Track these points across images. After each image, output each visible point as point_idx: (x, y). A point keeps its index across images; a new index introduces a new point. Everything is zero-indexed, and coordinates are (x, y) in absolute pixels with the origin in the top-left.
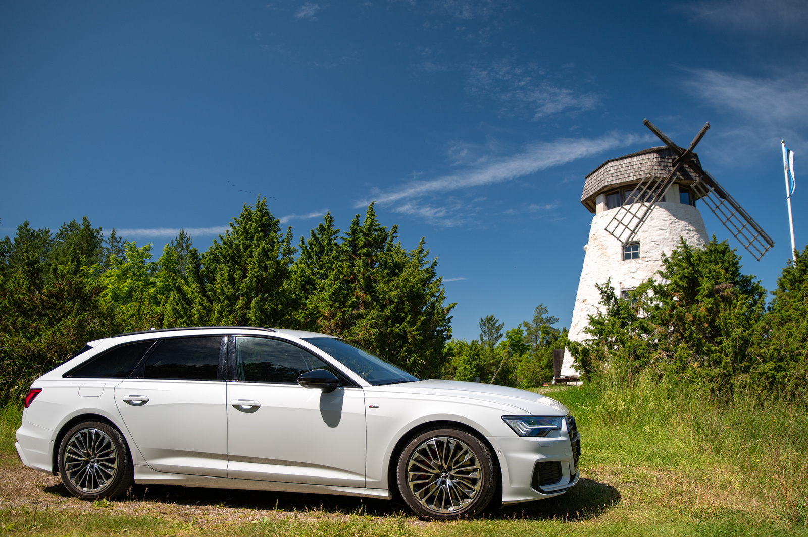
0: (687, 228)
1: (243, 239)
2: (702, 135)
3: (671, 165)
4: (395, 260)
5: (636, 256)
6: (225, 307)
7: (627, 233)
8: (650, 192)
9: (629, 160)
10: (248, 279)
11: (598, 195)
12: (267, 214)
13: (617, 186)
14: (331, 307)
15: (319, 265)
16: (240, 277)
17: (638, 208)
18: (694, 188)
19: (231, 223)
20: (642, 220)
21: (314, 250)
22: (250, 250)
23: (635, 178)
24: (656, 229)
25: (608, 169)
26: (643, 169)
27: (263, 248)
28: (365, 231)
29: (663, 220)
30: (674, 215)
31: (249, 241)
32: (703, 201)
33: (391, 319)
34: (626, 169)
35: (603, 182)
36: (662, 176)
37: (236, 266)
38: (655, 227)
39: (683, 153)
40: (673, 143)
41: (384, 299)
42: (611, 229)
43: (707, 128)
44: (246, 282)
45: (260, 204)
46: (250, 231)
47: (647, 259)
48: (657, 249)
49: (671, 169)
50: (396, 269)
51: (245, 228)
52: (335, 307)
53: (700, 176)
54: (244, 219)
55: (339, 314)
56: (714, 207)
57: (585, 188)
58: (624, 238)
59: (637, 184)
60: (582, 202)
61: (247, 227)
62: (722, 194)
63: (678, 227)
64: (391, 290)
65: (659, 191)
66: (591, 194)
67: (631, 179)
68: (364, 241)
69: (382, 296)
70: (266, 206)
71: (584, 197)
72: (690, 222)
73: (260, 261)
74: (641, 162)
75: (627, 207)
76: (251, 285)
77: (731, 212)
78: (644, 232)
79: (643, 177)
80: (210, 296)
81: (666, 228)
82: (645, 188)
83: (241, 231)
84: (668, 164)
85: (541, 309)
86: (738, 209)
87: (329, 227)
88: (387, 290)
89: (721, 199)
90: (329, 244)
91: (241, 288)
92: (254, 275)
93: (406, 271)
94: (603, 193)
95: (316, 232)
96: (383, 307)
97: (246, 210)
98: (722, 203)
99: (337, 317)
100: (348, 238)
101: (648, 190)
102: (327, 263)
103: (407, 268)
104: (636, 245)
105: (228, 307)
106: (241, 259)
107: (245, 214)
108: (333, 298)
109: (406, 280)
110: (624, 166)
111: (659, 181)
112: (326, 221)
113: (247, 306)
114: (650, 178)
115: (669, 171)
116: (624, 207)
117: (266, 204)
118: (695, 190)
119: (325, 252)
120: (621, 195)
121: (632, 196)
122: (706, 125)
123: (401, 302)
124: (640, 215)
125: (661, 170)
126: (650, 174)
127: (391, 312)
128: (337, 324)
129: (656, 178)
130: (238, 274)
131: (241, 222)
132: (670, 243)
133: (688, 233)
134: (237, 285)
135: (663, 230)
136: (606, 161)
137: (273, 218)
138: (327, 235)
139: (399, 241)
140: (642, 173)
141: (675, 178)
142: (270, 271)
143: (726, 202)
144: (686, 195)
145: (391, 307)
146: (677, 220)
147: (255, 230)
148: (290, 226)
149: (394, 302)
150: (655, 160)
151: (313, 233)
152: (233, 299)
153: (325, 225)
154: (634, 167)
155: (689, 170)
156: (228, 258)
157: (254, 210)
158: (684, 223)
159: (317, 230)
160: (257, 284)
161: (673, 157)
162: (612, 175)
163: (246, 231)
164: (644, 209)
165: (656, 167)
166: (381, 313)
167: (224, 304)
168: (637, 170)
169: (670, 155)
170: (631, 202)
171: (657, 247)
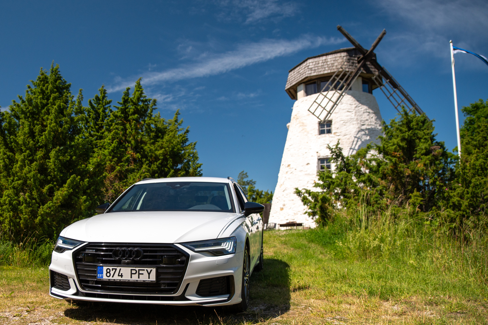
0: (368, 111)
1: (40, 99)
2: (380, 39)
3: (356, 62)
4: (158, 126)
5: (329, 132)
6: (27, 157)
7: (325, 113)
8: (342, 82)
9: (324, 58)
10: (46, 132)
11: (299, 85)
12: (60, 78)
13: (314, 78)
14: (111, 161)
15: (96, 128)
16: (39, 130)
17: (333, 95)
18: (374, 80)
19: (29, 85)
20: (335, 104)
21: (91, 116)
22: (47, 109)
23: (329, 71)
24: (344, 111)
25: (308, 65)
26: (335, 64)
27: (59, 106)
28: (134, 101)
29: (350, 104)
30: (358, 101)
31: (46, 101)
32: (381, 90)
33: (157, 173)
34: (322, 64)
35: (304, 74)
36: (350, 70)
37: (35, 122)
38: (343, 109)
39: (367, 52)
40: (359, 45)
41: (151, 156)
42: (312, 110)
43: (384, 34)
44: (45, 135)
45: (54, 70)
46: (46, 92)
47: (338, 134)
48: (345, 127)
49: (357, 65)
50: (160, 133)
51: (42, 89)
52: (114, 161)
53: (379, 70)
54: (41, 81)
55: (118, 168)
56: (389, 95)
57: (288, 80)
58: (322, 118)
59: (332, 76)
60: (286, 90)
61: (44, 88)
62: (394, 85)
63: (361, 110)
64: (156, 150)
65: (348, 82)
66: (294, 83)
67: (326, 72)
68: (134, 109)
69: (150, 154)
70: (59, 71)
71: (288, 86)
72: (370, 107)
73: (56, 117)
74: (334, 59)
75: (325, 93)
76: (49, 138)
77: (401, 99)
78: (335, 113)
79: (335, 70)
80: (13, 147)
81: (352, 111)
82: (338, 79)
83: (39, 92)
84: (355, 62)
85: (243, 175)
86: (406, 97)
87: (104, 97)
88: (154, 149)
89: (394, 89)
90: (104, 111)
91: (40, 140)
92: (52, 129)
93: (168, 135)
94: (303, 83)
95: (93, 102)
96: (151, 163)
97: (42, 74)
98: (394, 92)
99: (116, 170)
100: (120, 107)
101: (340, 81)
102: (106, 125)
103: (169, 132)
104: (329, 123)
105: (29, 157)
106: (39, 116)
107: (42, 77)
108: (112, 154)
109: (169, 141)
110: (321, 62)
111: (348, 74)
112: (101, 93)
113: (46, 157)
114: (341, 72)
115: (356, 66)
116: (323, 93)
117: (59, 70)
118: (375, 81)
119: (101, 118)
120: (318, 85)
121: (328, 85)
122: (383, 31)
123: (165, 159)
124: (334, 100)
125: (350, 65)
126: (342, 68)
127: (158, 167)
128: (116, 176)
129: (346, 71)
130: (37, 128)
131: (38, 84)
132: (355, 122)
133: (368, 115)
134: (36, 138)
135: (350, 112)
136: (307, 58)
137: (66, 82)
138: (102, 104)
139: (159, 112)
140: (334, 67)
141: (360, 72)
142: (65, 126)
143: (397, 91)
144: (367, 86)
145: (158, 163)
146: (360, 105)
147: (51, 91)
148: (81, 89)
149: (160, 159)
150: (345, 58)
151: (90, 102)
152: (34, 151)
153: (100, 96)
154: (328, 63)
155: (369, 66)
156: (28, 114)
157: (49, 75)
158: (365, 107)
159: (94, 100)
160: (54, 138)
161: (358, 56)
162: (311, 69)
163: (43, 92)
164: (337, 95)
165: (346, 63)
166: (149, 168)
167: (26, 154)
168: (330, 65)
169: (356, 54)
170: (327, 90)
171: (345, 125)
